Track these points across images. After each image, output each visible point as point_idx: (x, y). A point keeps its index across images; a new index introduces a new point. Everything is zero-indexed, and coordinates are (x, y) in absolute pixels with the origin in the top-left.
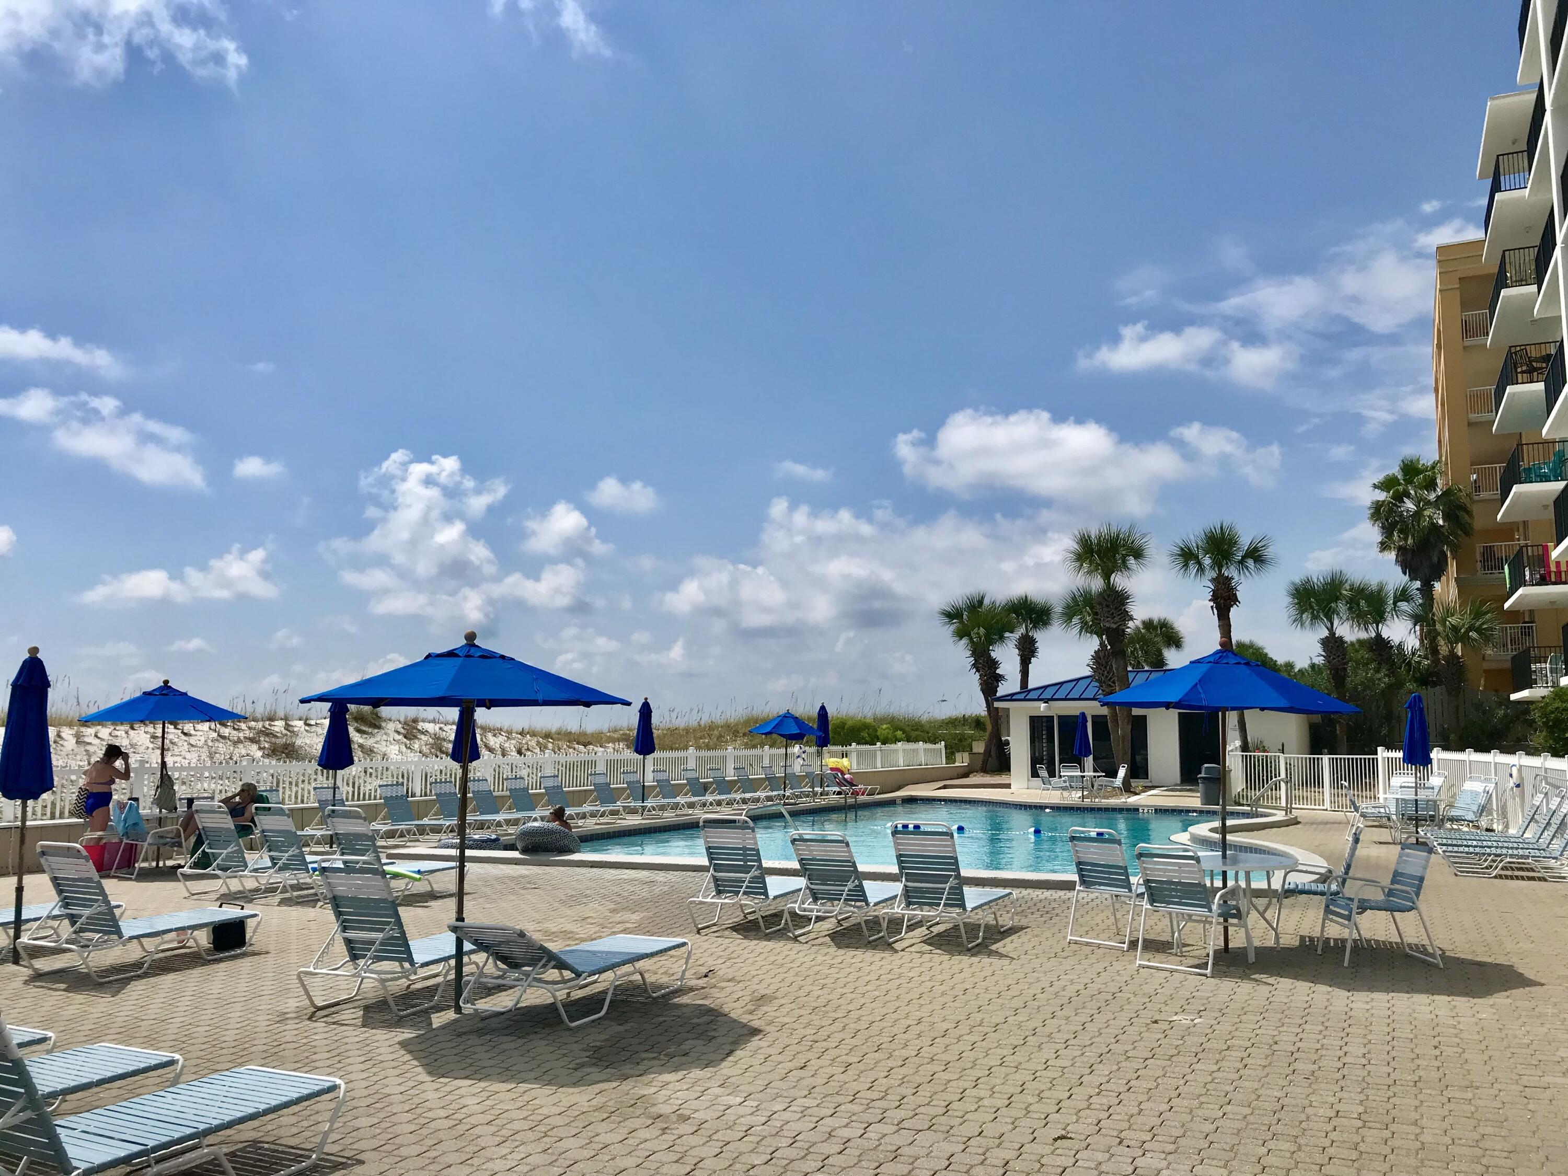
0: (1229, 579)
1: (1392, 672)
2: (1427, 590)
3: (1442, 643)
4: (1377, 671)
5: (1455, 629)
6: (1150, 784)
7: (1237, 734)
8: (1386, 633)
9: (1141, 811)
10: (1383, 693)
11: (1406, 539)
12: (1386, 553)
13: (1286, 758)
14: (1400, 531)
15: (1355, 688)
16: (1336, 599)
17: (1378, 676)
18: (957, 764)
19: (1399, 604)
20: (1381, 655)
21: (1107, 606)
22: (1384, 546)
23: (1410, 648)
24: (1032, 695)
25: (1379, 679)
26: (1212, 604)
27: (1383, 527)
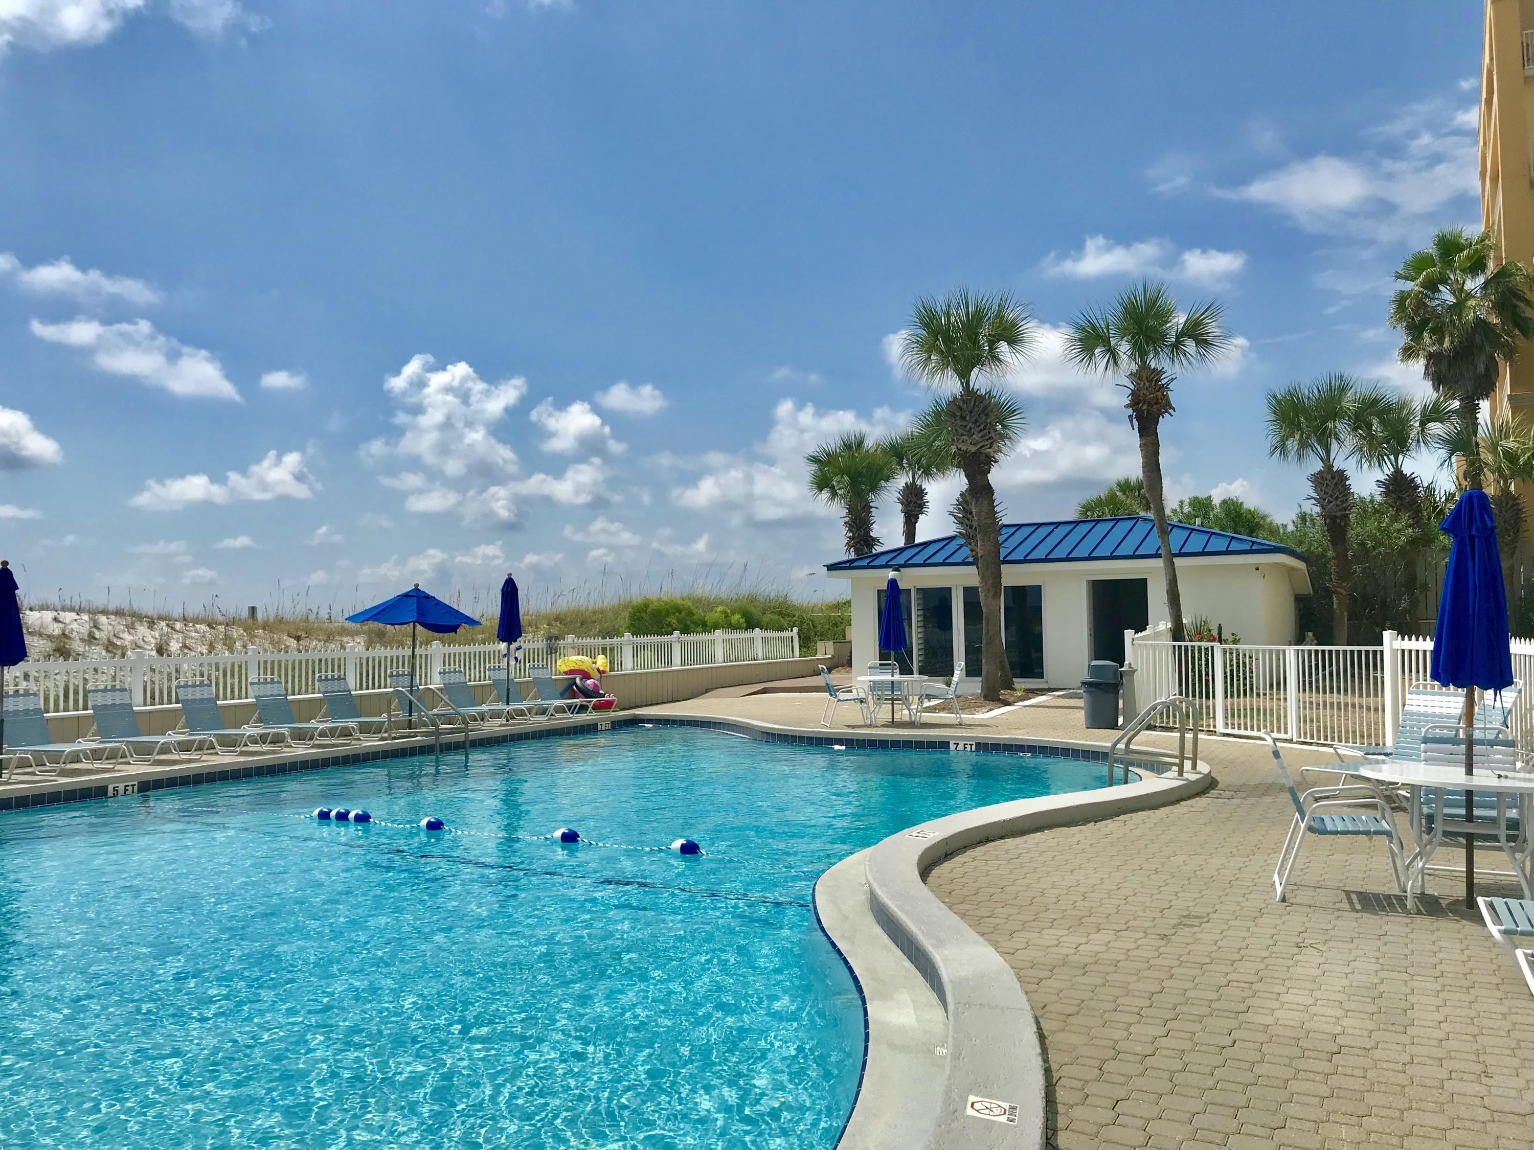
0: (1158, 373)
1: (1417, 519)
2: (1469, 411)
3: (1490, 477)
4: (1395, 519)
5: (1511, 457)
6: (1046, 686)
7: (1166, 611)
8: (1408, 466)
9: (952, 747)
10: (1403, 552)
11: (1441, 341)
12: (1411, 362)
13: (1225, 652)
14: (1433, 331)
15: (1363, 544)
16: (1334, 415)
17: (1397, 526)
18: (819, 656)
19: (1430, 425)
20: (1401, 499)
21: (963, 418)
22: (1408, 353)
23: (1443, 493)
24: (882, 560)
25: (1399, 531)
26: (1130, 411)
27: (1408, 327)
